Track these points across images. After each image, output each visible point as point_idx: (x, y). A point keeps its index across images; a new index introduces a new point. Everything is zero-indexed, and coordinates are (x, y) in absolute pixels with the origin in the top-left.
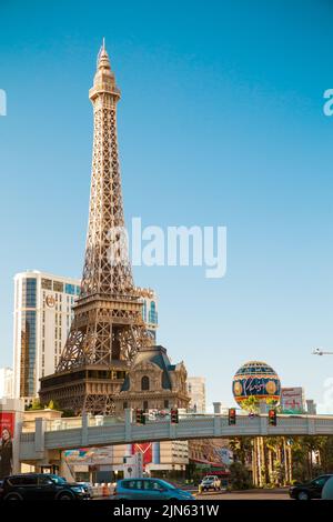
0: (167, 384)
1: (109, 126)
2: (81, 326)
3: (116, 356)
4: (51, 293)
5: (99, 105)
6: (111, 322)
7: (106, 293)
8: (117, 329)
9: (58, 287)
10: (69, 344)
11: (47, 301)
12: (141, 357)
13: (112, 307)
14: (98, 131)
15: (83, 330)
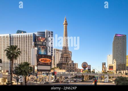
0: (73, 66)
1: (66, 29)
2: (62, 57)
3: (67, 61)
4: (57, 51)
5: (65, 26)
6: (66, 57)
7: (65, 53)
8: (67, 58)
9: (58, 51)
10: (60, 59)
11: (57, 53)
12: (70, 62)
13: (66, 55)
14: (64, 29)
15: (62, 58)
